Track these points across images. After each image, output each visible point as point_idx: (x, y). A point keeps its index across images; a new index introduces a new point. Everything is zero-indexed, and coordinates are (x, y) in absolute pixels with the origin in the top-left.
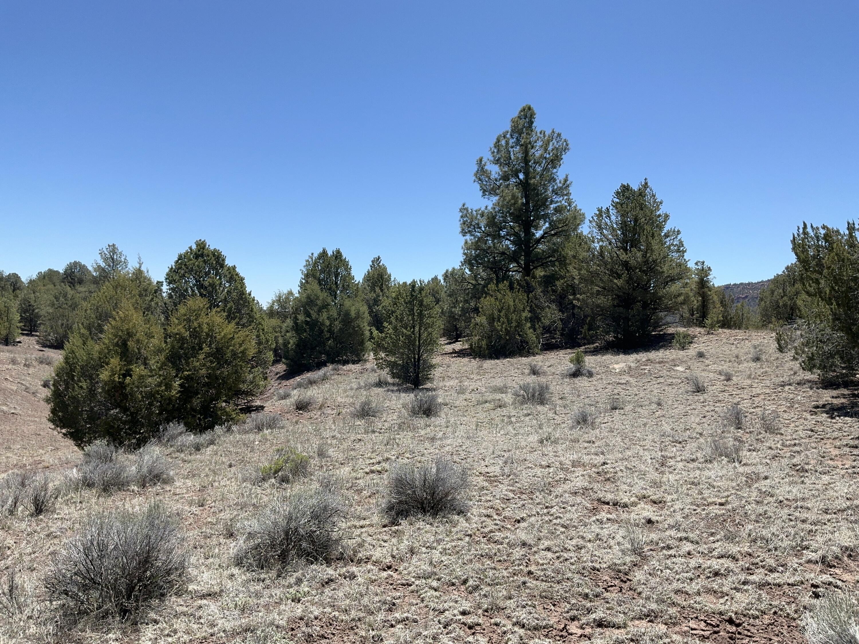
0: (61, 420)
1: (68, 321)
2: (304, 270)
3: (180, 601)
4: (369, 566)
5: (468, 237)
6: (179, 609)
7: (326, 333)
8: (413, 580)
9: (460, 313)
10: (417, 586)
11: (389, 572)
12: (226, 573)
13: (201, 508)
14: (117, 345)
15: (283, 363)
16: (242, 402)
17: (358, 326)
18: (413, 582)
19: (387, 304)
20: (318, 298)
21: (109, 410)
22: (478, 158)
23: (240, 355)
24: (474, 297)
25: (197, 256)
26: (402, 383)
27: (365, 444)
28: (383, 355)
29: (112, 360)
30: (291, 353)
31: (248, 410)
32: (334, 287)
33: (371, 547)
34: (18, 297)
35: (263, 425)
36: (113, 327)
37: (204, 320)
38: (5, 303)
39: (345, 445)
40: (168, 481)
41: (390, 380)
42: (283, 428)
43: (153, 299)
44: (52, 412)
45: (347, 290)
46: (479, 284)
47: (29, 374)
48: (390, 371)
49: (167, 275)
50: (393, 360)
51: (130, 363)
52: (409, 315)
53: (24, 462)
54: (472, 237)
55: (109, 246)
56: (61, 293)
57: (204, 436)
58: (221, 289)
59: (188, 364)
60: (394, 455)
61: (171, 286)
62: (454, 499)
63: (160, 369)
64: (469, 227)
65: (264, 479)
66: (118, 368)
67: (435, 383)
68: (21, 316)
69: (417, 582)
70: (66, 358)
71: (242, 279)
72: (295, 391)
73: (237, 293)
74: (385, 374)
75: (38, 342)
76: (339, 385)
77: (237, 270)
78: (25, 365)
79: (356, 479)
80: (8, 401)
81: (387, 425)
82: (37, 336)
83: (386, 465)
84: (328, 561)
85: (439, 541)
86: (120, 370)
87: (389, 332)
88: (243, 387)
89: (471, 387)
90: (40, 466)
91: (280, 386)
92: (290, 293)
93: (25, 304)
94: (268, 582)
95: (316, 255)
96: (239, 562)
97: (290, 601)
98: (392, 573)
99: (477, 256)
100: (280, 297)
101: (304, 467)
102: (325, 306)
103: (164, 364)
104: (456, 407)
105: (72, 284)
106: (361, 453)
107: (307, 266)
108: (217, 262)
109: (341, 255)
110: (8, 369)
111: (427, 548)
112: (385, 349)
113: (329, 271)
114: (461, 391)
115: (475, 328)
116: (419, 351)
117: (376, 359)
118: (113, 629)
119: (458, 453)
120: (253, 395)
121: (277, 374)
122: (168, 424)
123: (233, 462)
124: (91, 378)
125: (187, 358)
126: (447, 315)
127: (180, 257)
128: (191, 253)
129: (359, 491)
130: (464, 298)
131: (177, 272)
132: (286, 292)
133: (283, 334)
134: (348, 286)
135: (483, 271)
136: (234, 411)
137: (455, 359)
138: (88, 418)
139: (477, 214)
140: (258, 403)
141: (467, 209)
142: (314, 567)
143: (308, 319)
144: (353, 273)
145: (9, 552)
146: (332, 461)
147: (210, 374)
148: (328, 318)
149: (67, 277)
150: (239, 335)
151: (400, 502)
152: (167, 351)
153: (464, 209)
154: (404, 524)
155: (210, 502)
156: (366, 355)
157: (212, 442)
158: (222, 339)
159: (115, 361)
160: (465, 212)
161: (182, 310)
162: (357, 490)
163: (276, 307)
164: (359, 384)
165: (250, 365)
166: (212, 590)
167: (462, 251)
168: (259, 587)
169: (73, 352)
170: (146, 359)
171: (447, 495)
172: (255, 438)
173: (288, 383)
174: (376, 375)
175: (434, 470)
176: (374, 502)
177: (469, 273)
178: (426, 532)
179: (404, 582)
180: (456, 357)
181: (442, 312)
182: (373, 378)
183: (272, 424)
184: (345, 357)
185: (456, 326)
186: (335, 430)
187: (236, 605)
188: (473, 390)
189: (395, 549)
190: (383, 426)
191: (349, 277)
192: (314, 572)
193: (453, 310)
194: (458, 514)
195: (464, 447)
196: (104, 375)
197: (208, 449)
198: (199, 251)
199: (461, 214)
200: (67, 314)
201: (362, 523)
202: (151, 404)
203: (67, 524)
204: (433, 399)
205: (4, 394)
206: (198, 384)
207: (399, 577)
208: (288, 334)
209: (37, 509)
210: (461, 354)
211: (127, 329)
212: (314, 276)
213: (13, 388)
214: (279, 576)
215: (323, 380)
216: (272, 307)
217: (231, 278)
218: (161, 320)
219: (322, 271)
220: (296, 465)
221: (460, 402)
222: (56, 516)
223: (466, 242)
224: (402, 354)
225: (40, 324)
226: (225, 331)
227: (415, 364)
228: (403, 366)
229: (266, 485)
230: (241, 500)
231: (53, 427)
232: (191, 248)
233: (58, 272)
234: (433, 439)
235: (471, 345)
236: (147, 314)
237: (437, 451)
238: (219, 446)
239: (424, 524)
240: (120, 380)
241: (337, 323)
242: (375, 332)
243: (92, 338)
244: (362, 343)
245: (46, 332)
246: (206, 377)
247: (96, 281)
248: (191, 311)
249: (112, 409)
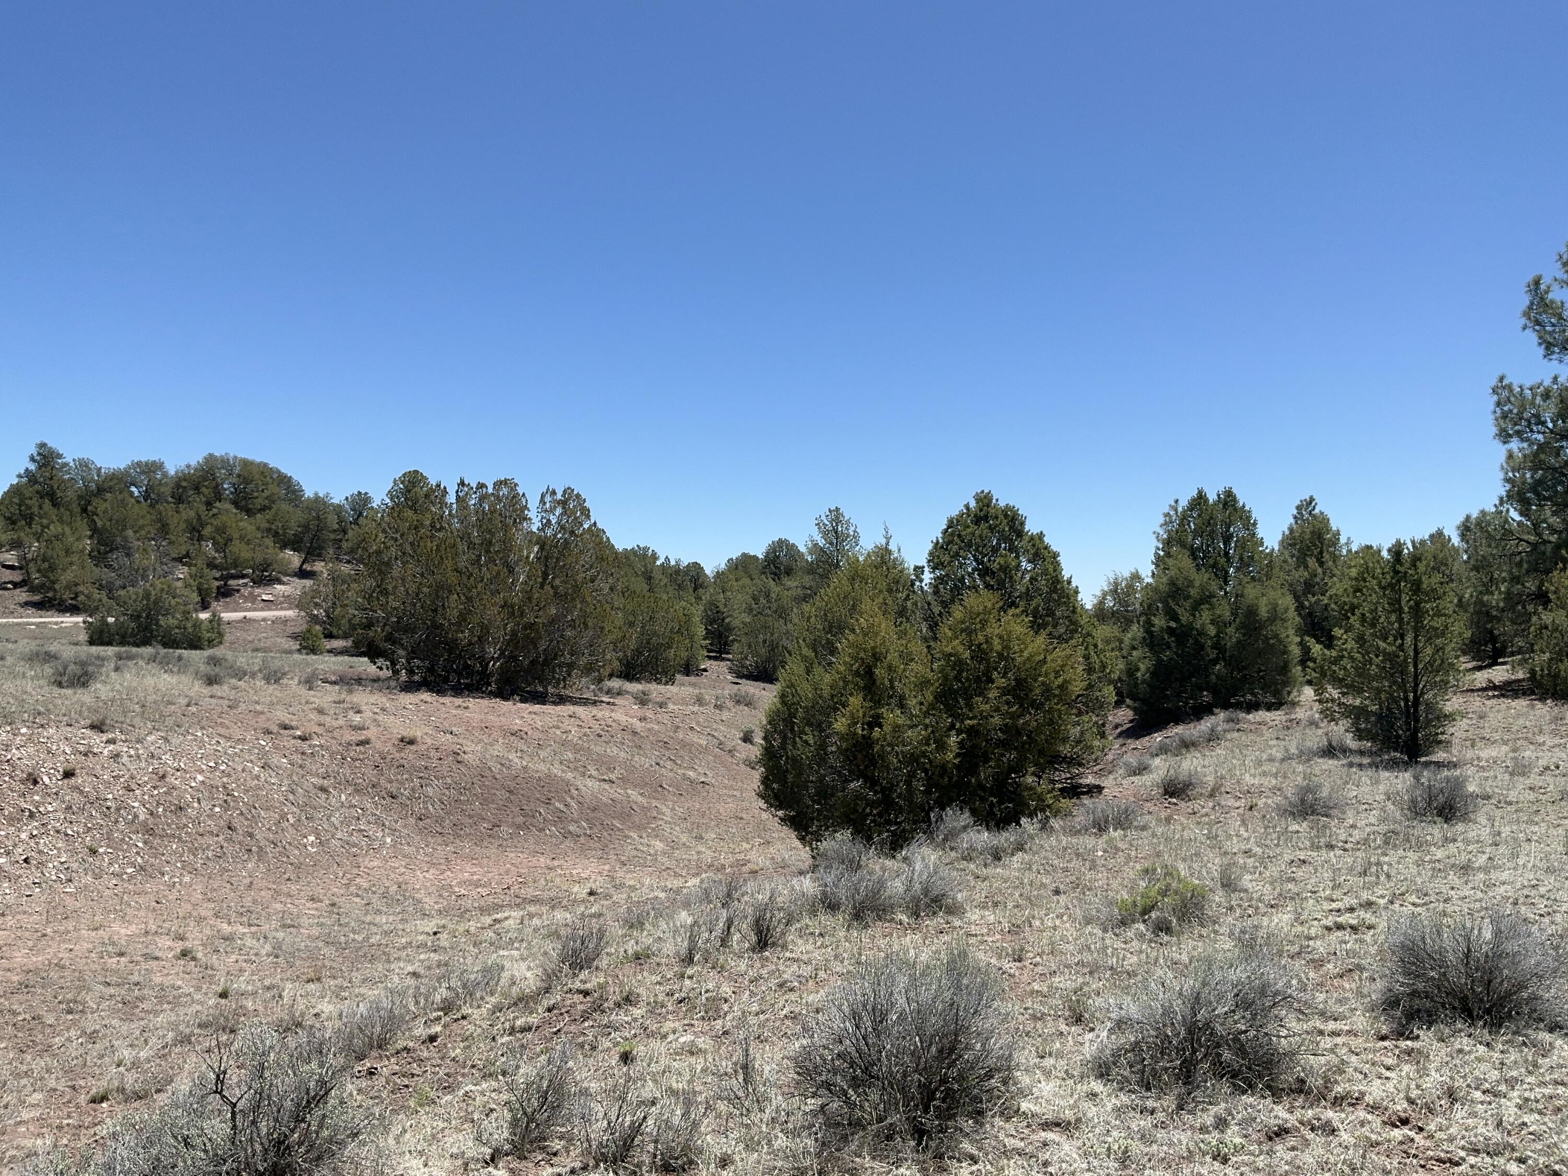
0: (776, 797)
1: (772, 635)
2: (1162, 532)
3: (1010, 1127)
4: (1362, 1114)
5: (1515, 445)
6: (1011, 1143)
7: (1209, 650)
8: (1463, 1154)
9: (1502, 604)
10: (1472, 1166)
11: (1406, 1131)
12: (1083, 1088)
13: (1018, 964)
14: (857, 673)
15: (1128, 707)
16: (1062, 776)
17: (1276, 636)
18: (1464, 1160)
19: (1340, 592)
20: (1191, 583)
21: (847, 781)
22: (1529, 278)
23: (1057, 692)
24: (1534, 569)
25: (978, 520)
26: (1381, 750)
27: (1316, 871)
28: (1335, 694)
29: (851, 699)
30: (1143, 688)
31: (1074, 791)
32: (1222, 560)
33: (1361, 1077)
34: (701, 599)
35: (1106, 821)
36: (851, 645)
37: (994, 630)
38: (684, 609)
39: (1273, 871)
40: (954, 910)
41: (1351, 742)
42: (1144, 828)
43: (908, 595)
44: (763, 783)
45: (1249, 565)
46: (1545, 542)
47: (723, 721)
48: (1353, 724)
49: (931, 554)
50: (1357, 702)
51: (878, 703)
52: (1391, 612)
53: (722, 861)
54: (1525, 445)
55: (830, 511)
56: (761, 591)
57: (1005, 834)
58: (1019, 574)
59: (970, 707)
60: (1382, 897)
61: (938, 573)
62: (1535, 998)
63: (926, 714)
64: (1516, 424)
65: (1123, 923)
66: (861, 711)
67: (1455, 752)
68: (706, 629)
69: (1472, 1160)
70: (783, 696)
71: (1055, 555)
72: (1157, 761)
73: (1048, 580)
74: (1341, 731)
75: (731, 671)
76: (1244, 752)
77: (1047, 540)
78: (716, 706)
79: (1309, 938)
80: (695, 763)
81: (1357, 835)
82: (728, 660)
83: (1368, 916)
84: (1276, 1094)
85: (1512, 1083)
86: (864, 716)
87: (1348, 646)
88: (1065, 750)
89: (1542, 763)
90: (744, 869)
91: (1124, 749)
92: (1136, 577)
93: (711, 610)
94: (1161, 1116)
95: (1184, 503)
96: (1103, 1070)
97: (1208, 1158)
98: (1412, 1134)
99: (1539, 483)
100: (1116, 584)
101: (1200, 907)
102: (1206, 599)
103: (932, 706)
104: (1510, 803)
105: (776, 576)
106: (1309, 887)
107: (1166, 524)
108: (1011, 528)
109: (1235, 500)
110: (693, 713)
111: (1484, 1092)
112: (1338, 682)
113: (1213, 531)
114: (1519, 770)
115: (1539, 635)
116: (1417, 685)
117: (1320, 701)
118: (906, 1160)
119: (1530, 901)
120: (1080, 765)
121: (1116, 727)
122: (944, 810)
123: (1062, 887)
124: (819, 727)
125: (968, 699)
126: (1471, 609)
127: (951, 524)
128: (969, 516)
129: (1318, 964)
130: (1510, 572)
131: (946, 549)
132: (1127, 574)
133: (1125, 653)
134: (1252, 558)
135: (1554, 513)
136: (1050, 792)
137: (1494, 701)
138: (818, 793)
139: (1534, 396)
140: (1090, 780)
141: (1509, 387)
142: (1247, 1099)
143: (1173, 624)
144: (1261, 532)
145: (725, 1007)
146: (1251, 899)
147: (1006, 725)
148: (1212, 622)
149: (769, 565)
150: (1054, 655)
151: (1414, 994)
152: (937, 684)
153: (1502, 389)
154: (1426, 1038)
155: (1032, 955)
156: (1295, 693)
157: (1020, 847)
158: (1024, 663)
159: (856, 701)
160: (1505, 393)
161: (958, 612)
162: (1313, 961)
163: (1110, 603)
164: (1287, 750)
165: (1074, 711)
166: (1062, 1116)
167: (1501, 475)
168: (1146, 1123)
169: (792, 686)
170: (902, 698)
171: (1522, 986)
172: (1096, 844)
173: (1138, 744)
174: (1320, 732)
175: (1488, 935)
176: (1354, 986)
177: (1518, 518)
178: (1479, 1060)
179: (1443, 1155)
180: (1498, 697)
181: (1460, 605)
182: (1315, 739)
183: (1123, 821)
184: (1249, 697)
185: (1491, 632)
186: (1248, 839)
187: (1109, 1149)
188: (1547, 768)
189: (1413, 1086)
190: (1351, 835)
191: (1252, 540)
192: (1250, 1110)
193: (1485, 598)
194: (1551, 1031)
195: (1542, 890)
196: (840, 724)
197: (1015, 858)
198: (981, 510)
199: (1495, 398)
200: (771, 624)
201: (1331, 1026)
202: (912, 775)
203: (806, 971)
204: (1458, 785)
205: (690, 752)
206: (987, 741)
207: (1428, 1143)
208: (1135, 653)
209: (760, 941)
210: (1508, 690)
211: (873, 648)
212: (1183, 544)
213: (701, 742)
214: (1180, 1107)
215: (1209, 740)
216: (1101, 603)
217: (1036, 554)
218: (921, 631)
219: (1197, 533)
220: (1183, 902)
221: (1519, 791)
222: (788, 954)
223: (1510, 456)
224: (1379, 691)
225: (734, 640)
226: (1030, 650)
227: (1408, 711)
228: (1380, 717)
229: (1130, 934)
230: (1087, 957)
231: (764, 806)
232: (967, 507)
233: (755, 558)
234: (1465, 869)
235: (1533, 672)
236: (901, 622)
237: (1480, 895)
238: (1034, 855)
239: (1473, 1042)
240: (865, 732)
241: (1231, 630)
242: (1316, 649)
243: (820, 663)
244: (1284, 669)
245: (741, 653)
246: (1000, 729)
247: (811, 569)
248: (973, 615)
249: (852, 781)
